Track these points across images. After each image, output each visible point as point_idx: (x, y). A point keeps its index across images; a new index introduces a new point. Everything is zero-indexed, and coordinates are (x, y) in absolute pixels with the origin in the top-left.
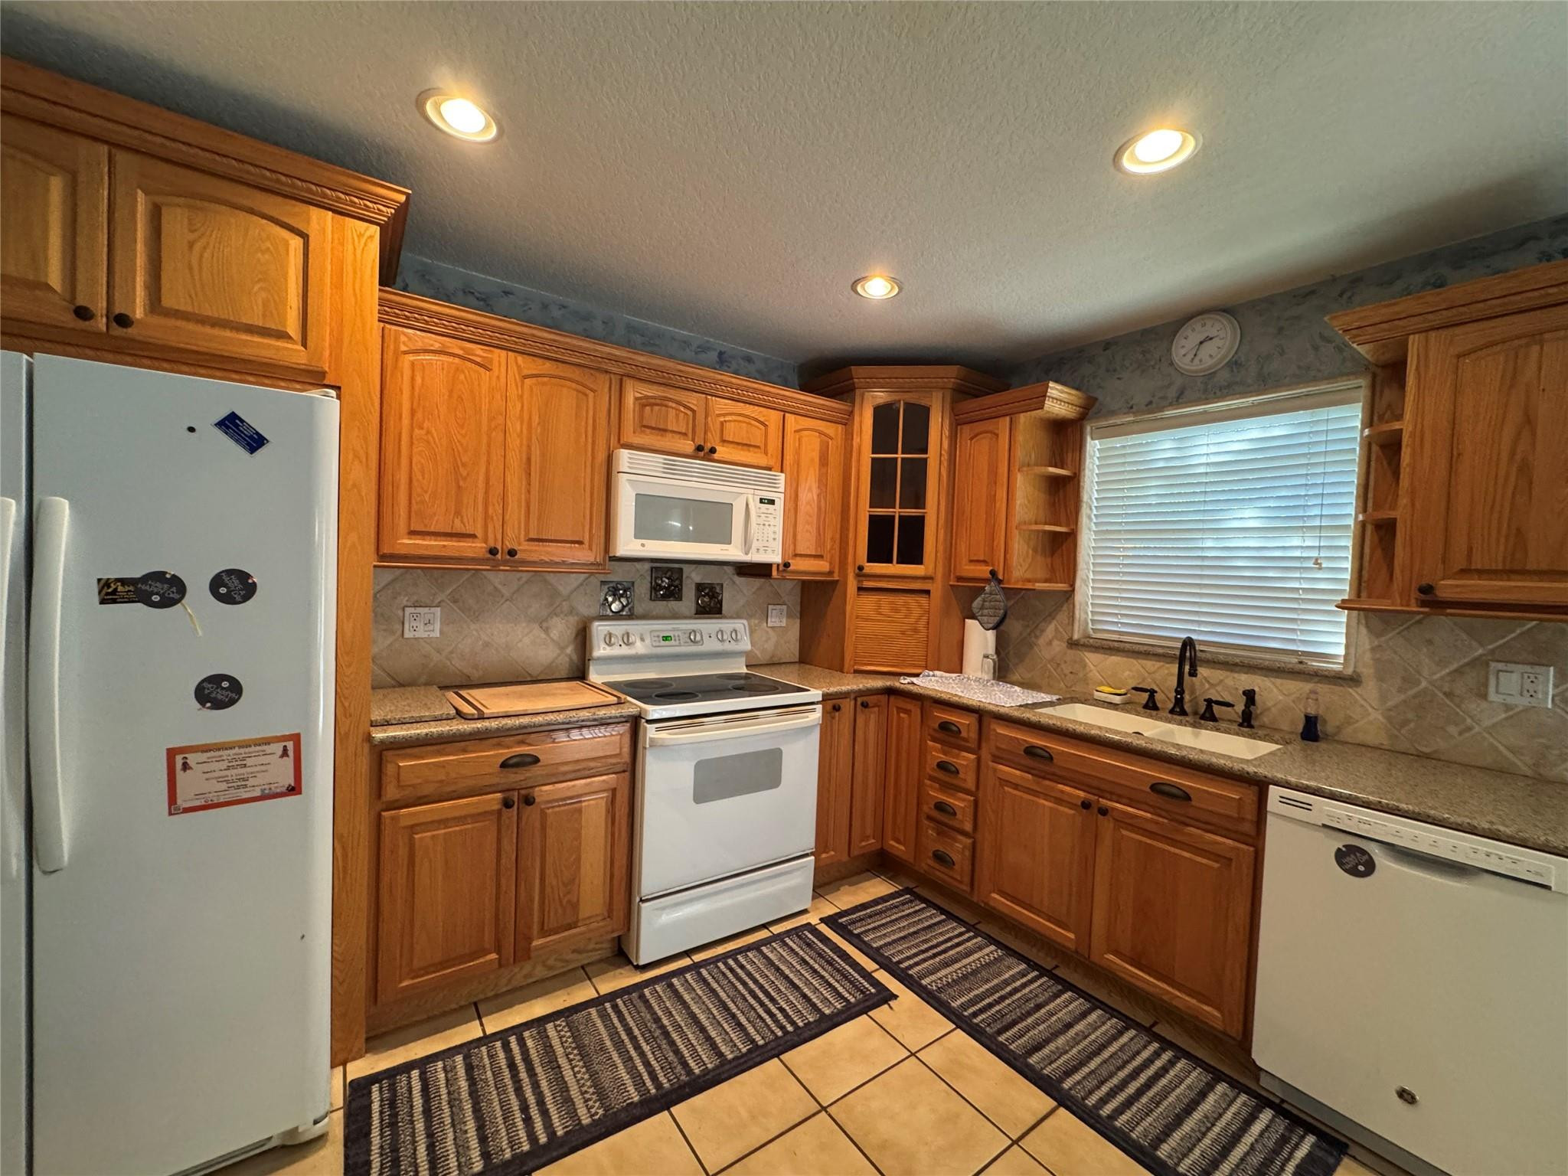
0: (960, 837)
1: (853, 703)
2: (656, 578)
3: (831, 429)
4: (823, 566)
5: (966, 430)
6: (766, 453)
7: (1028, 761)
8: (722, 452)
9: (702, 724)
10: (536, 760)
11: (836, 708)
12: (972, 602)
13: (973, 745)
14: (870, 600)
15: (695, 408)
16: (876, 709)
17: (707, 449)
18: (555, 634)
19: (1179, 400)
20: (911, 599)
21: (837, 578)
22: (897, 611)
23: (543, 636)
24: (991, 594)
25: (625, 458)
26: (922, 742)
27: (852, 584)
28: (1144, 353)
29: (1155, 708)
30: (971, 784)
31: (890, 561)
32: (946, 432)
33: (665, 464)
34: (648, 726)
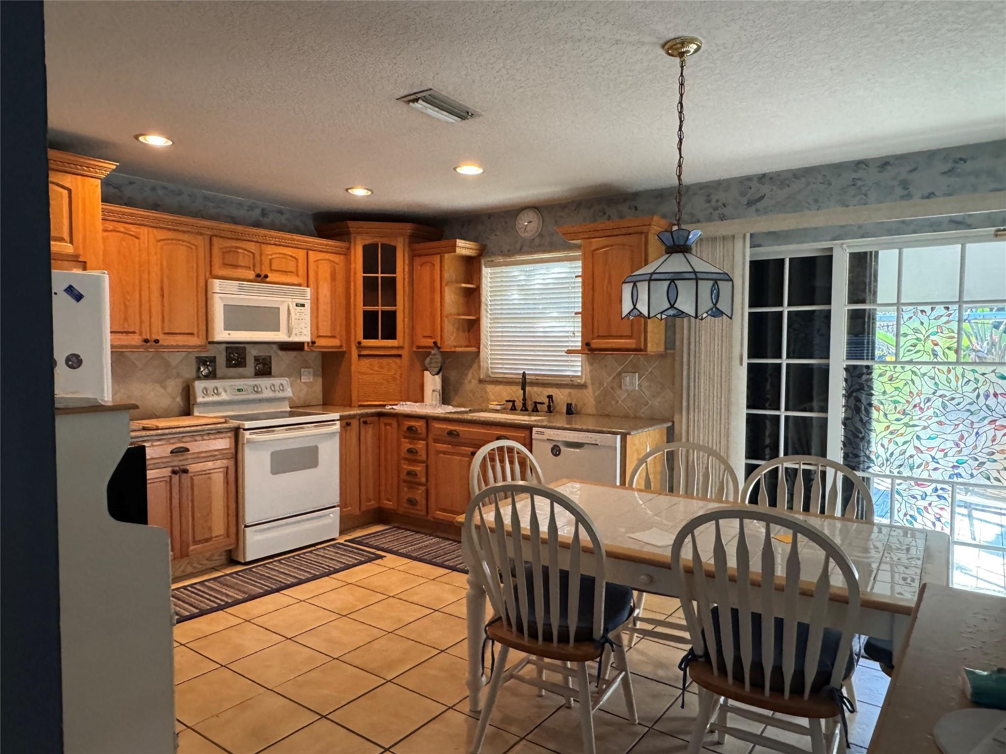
0: (420, 487)
1: (358, 422)
2: (230, 353)
3: (336, 258)
4: (336, 342)
5: (418, 261)
6: (298, 275)
7: (449, 439)
8: (272, 277)
9: (273, 431)
10: (187, 450)
11: (348, 424)
12: (425, 359)
13: (424, 435)
14: (365, 362)
15: (254, 251)
16: (372, 425)
17: (262, 276)
18: (169, 390)
19: (520, 252)
20: (390, 360)
21: (345, 350)
22: (382, 368)
23: (163, 391)
24: (434, 355)
25: (217, 285)
26: (398, 440)
27: (355, 353)
28: (506, 223)
29: (515, 409)
30: (424, 457)
31: (377, 338)
32: (407, 262)
33: (239, 286)
34: (245, 432)
